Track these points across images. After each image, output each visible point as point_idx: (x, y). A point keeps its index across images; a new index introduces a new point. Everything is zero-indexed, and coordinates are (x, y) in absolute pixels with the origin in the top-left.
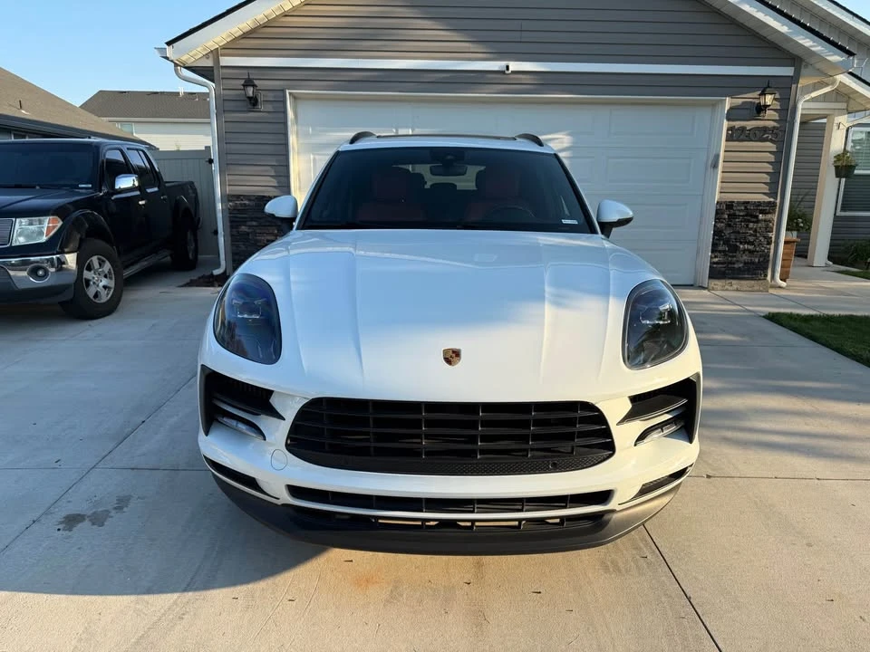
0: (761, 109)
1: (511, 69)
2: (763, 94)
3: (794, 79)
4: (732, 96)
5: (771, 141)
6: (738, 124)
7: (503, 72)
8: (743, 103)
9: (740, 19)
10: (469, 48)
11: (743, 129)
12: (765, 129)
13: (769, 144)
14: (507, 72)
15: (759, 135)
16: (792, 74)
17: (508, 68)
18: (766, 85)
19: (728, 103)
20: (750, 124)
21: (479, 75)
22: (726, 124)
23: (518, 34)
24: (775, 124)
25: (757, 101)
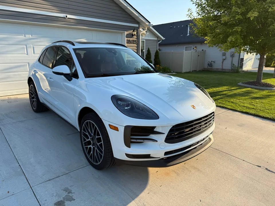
0: (133, 35)
1: (68, 17)
2: (134, 31)
3: (139, 28)
4: (126, 31)
5: (136, 44)
6: (128, 39)
7: (65, 18)
8: (129, 33)
9: (126, 10)
10: (52, 8)
11: (129, 40)
12: (134, 41)
13: (135, 44)
14: (66, 18)
15: (133, 42)
16: (138, 26)
17: (67, 17)
18: (134, 29)
19: (126, 33)
20: (131, 39)
21: (56, 18)
22: (126, 38)
23: (68, 5)
24: (136, 39)
25: (132, 33)
